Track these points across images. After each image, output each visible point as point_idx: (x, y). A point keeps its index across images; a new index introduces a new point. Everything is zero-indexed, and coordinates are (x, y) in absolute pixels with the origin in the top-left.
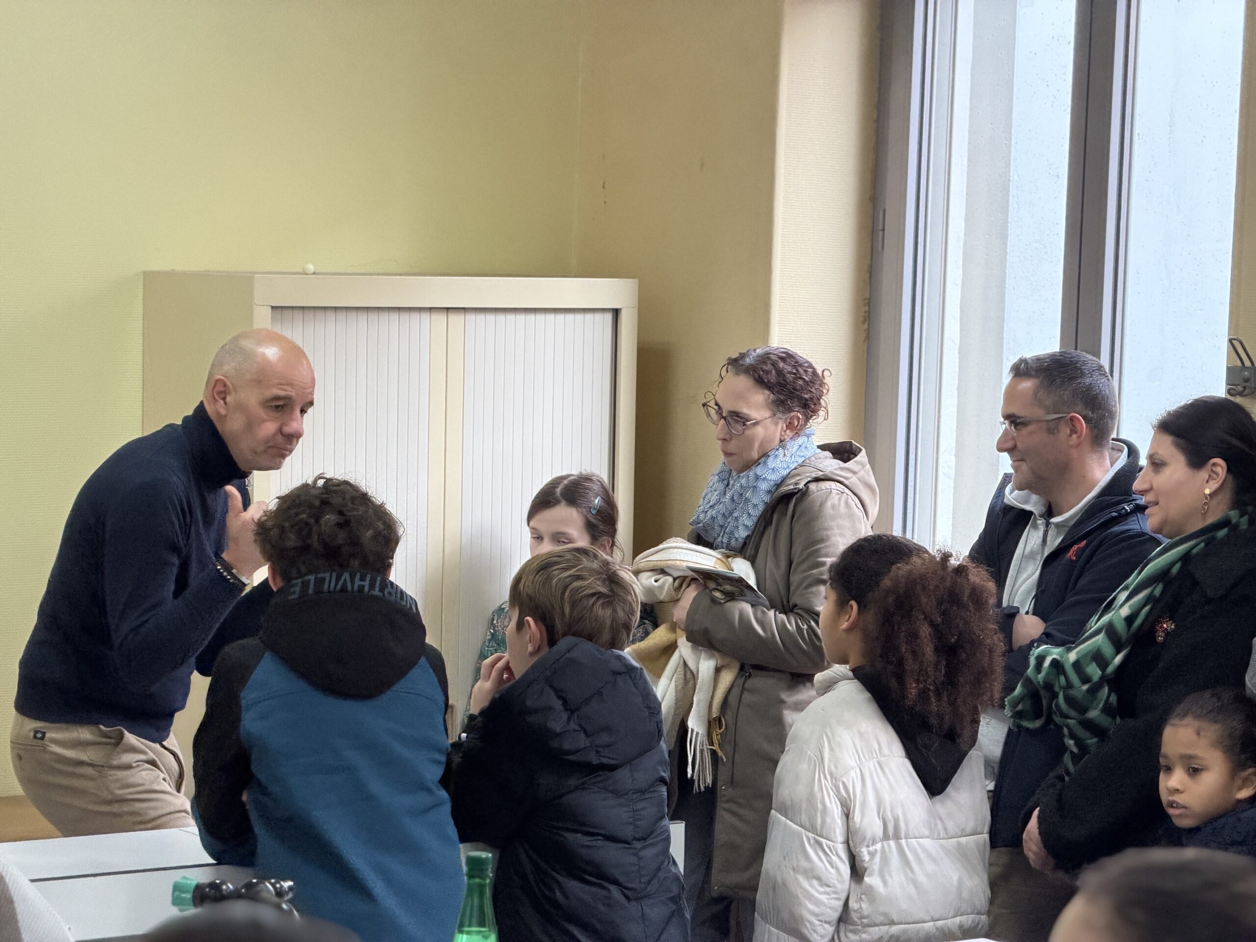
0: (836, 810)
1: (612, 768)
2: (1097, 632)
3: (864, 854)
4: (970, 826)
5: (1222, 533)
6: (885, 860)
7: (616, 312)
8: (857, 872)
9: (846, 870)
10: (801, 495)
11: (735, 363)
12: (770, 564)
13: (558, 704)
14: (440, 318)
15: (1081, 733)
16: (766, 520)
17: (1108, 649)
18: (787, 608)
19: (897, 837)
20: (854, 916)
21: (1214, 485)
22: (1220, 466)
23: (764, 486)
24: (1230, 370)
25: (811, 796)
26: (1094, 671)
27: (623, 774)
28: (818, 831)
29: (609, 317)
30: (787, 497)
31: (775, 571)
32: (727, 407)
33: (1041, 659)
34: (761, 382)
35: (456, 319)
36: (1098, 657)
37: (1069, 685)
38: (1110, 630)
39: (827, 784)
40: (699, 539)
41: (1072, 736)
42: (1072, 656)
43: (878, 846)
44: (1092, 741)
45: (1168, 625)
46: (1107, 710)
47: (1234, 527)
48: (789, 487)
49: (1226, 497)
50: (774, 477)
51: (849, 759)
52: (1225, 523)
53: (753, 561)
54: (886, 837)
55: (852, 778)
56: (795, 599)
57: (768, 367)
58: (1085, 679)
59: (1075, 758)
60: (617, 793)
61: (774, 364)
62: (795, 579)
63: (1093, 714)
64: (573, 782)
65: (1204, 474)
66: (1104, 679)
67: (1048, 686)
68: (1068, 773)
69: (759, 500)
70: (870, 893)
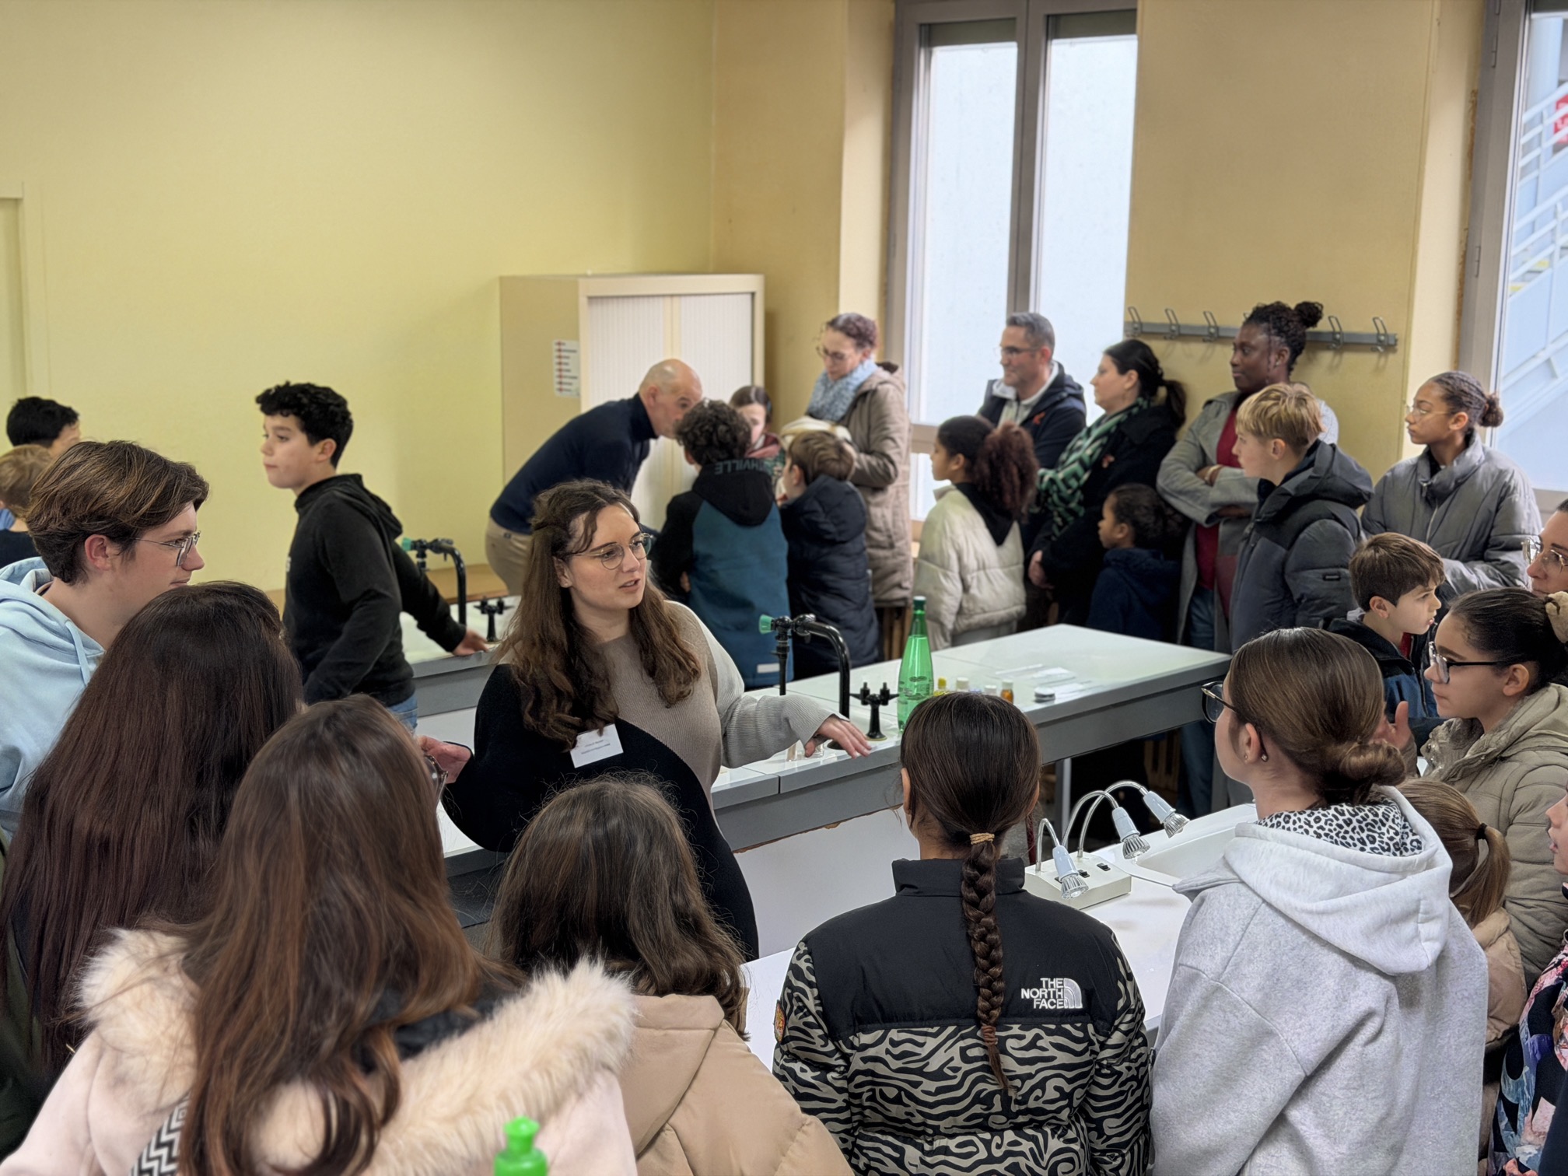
0: (954, 557)
1: (844, 542)
2: (1073, 462)
3: (969, 578)
4: (1015, 561)
5: (1135, 410)
6: (979, 580)
7: (753, 294)
8: (966, 589)
9: (959, 586)
10: (874, 392)
11: (833, 324)
12: (858, 429)
13: (820, 509)
14: (668, 300)
15: (1066, 515)
16: (854, 406)
17: (1080, 471)
18: (868, 451)
19: (984, 568)
20: (966, 611)
21: (1128, 385)
22: (1133, 374)
23: (851, 388)
24: (1126, 324)
25: (942, 551)
26: (1074, 483)
27: (849, 545)
28: (945, 566)
29: (749, 297)
30: (864, 395)
31: (862, 433)
32: (831, 349)
33: (1042, 477)
34: (849, 334)
35: (676, 299)
36: (1075, 476)
37: (1059, 491)
38: (1081, 461)
39: (949, 544)
40: (814, 414)
41: (1060, 515)
42: (1061, 475)
43: (975, 574)
44: (1070, 519)
45: (1111, 459)
46: (1080, 503)
47: (1141, 407)
48: (866, 388)
49: (1135, 391)
50: (856, 383)
51: (959, 530)
52: (1136, 405)
53: (847, 426)
54: (979, 569)
55: (961, 540)
56: (873, 447)
57: (851, 326)
58: (1069, 487)
59: (1060, 528)
60: (848, 556)
61: (854, 324)
62: (873, 436)
63: (1073, 505)
64: (825, 551)
65: (1125, 378)
66: (1079, 488)
67: (1047, 491)
68: (1054, 535)
69: (849, 396)
70: (973, 599)
